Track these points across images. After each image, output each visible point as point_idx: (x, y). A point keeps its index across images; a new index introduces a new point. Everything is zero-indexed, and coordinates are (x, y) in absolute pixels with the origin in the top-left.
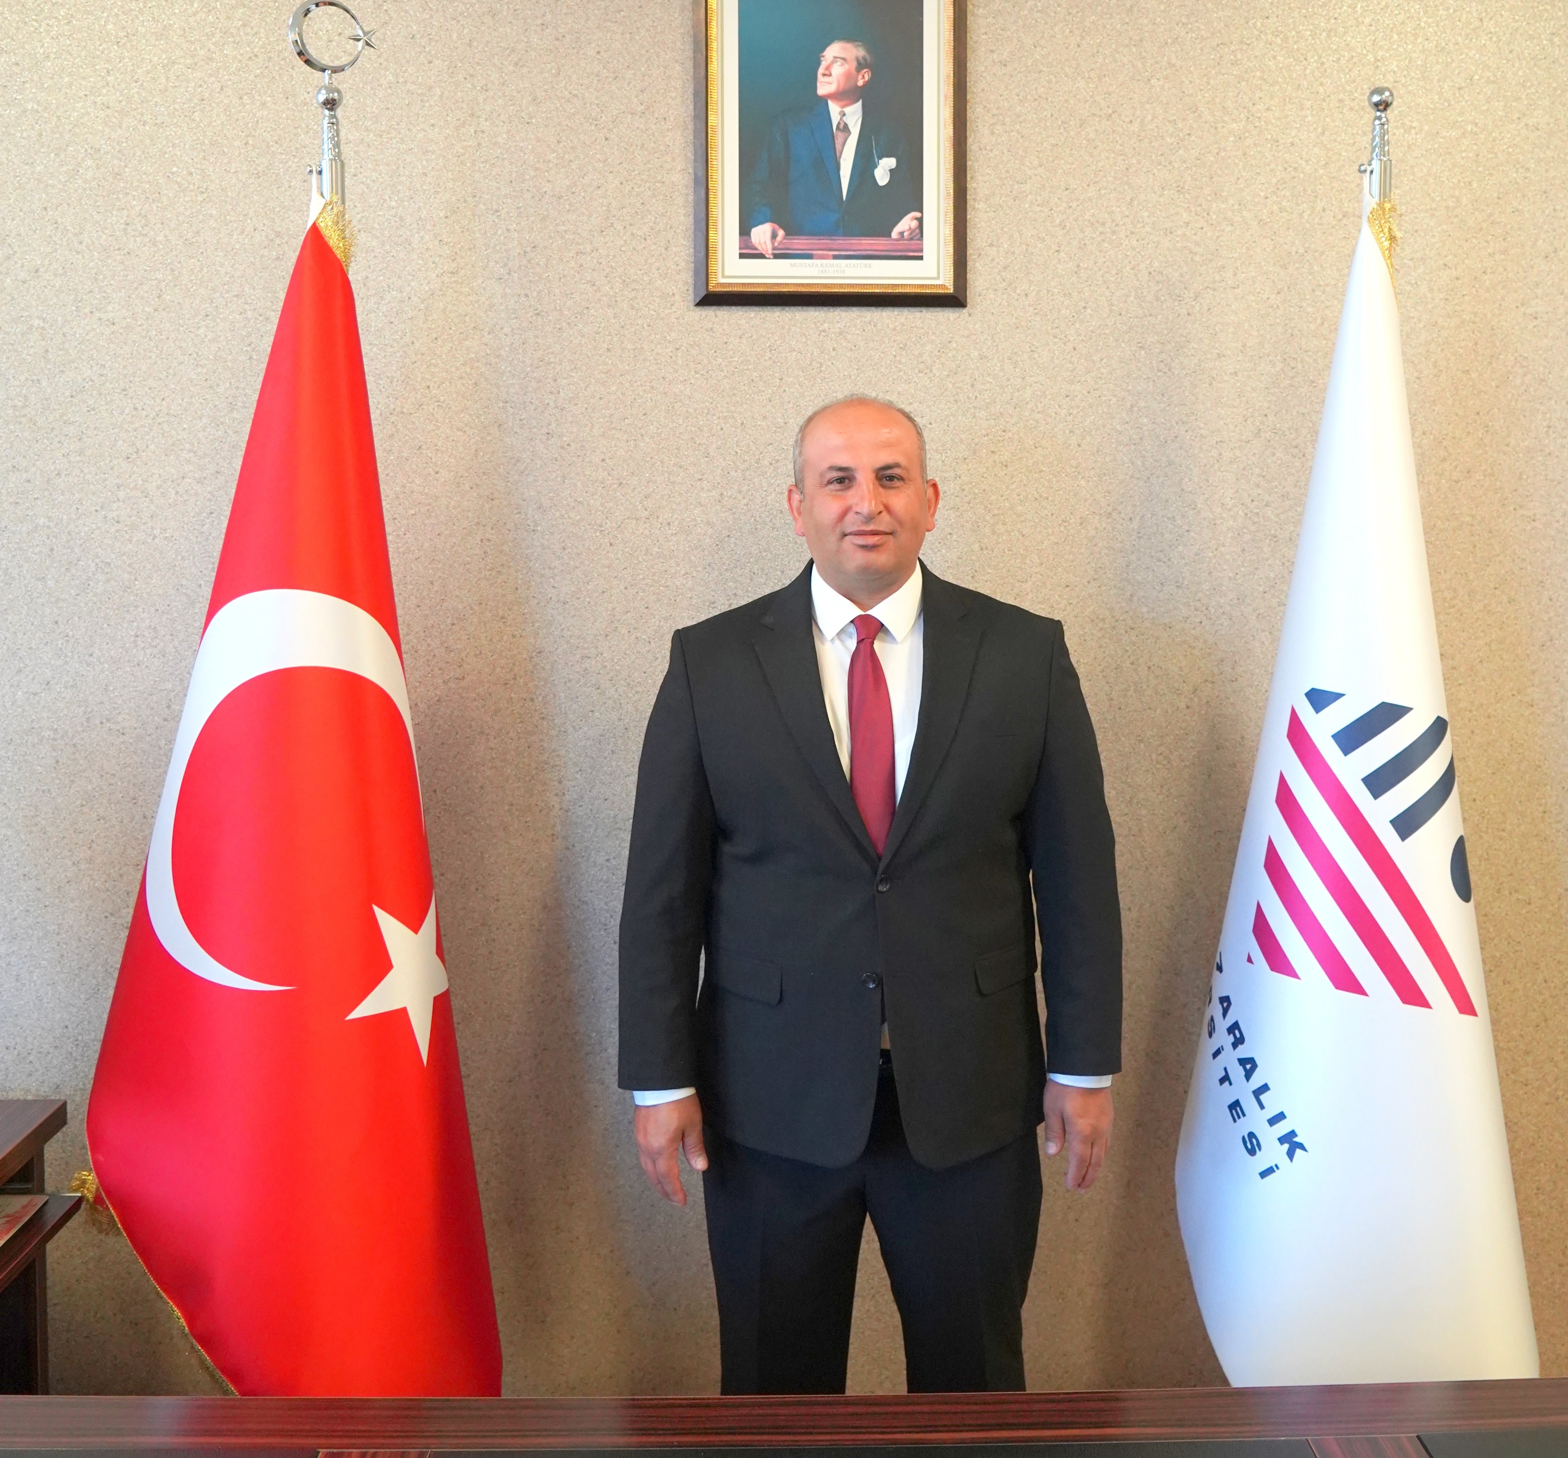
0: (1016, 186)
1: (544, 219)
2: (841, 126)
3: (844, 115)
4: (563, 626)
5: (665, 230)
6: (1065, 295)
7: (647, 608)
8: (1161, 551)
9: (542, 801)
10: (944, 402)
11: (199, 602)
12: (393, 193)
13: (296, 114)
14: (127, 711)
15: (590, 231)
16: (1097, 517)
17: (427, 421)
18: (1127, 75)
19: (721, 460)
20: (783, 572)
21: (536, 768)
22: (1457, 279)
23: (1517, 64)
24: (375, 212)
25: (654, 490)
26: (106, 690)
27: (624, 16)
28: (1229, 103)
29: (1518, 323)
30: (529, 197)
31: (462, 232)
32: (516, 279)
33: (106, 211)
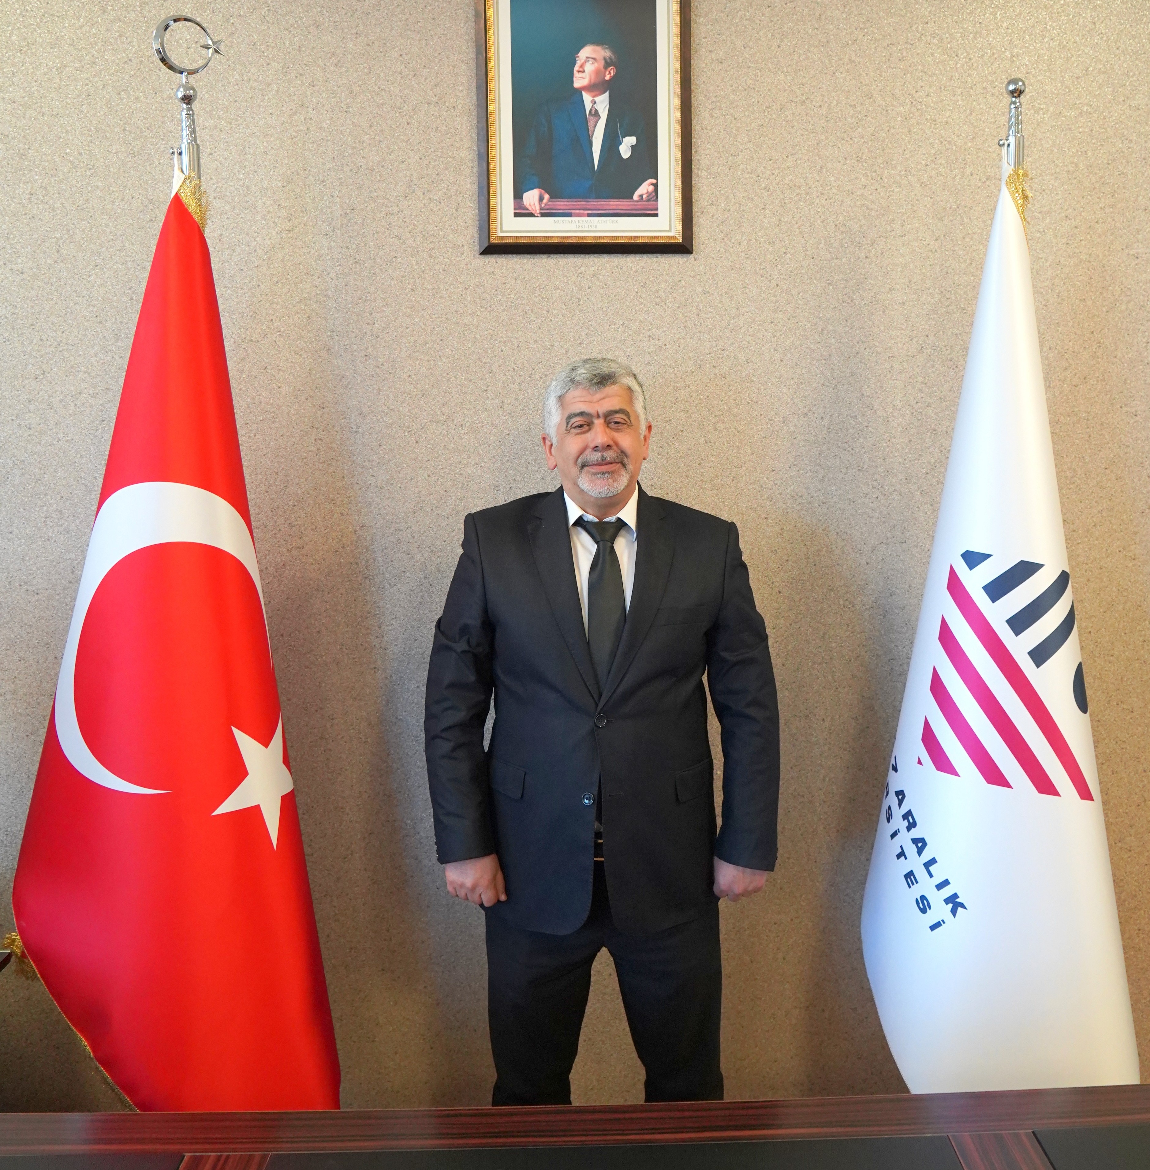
0: (730, 158)
1: (360, 187)
2: (593, 112)
3: (595, 103)
4: (380, 506)
5: (456, 195)
6: (769, 243)
7: (445, 491)
8: (846, 443)
9: (366, 642)
10: (676, 328)
11: (95, 491)
12: (241, 168)
14: (40, 576)
15: (397, 196)
16: (796, 417)
17: (271, 347)
18: (817, 70)
19: (502, 375)
21: (362, 617)
22: (1076, 227)
23: (1122, 58)
24: (227, 183)
25: (450, 399)
26: (23, 560)
27: (420, 27)
28: (897, 91)
29: (1124, 262)
30: (348, 170)
31: (296, 198)
32: (339, 235)
33: (14, 184)
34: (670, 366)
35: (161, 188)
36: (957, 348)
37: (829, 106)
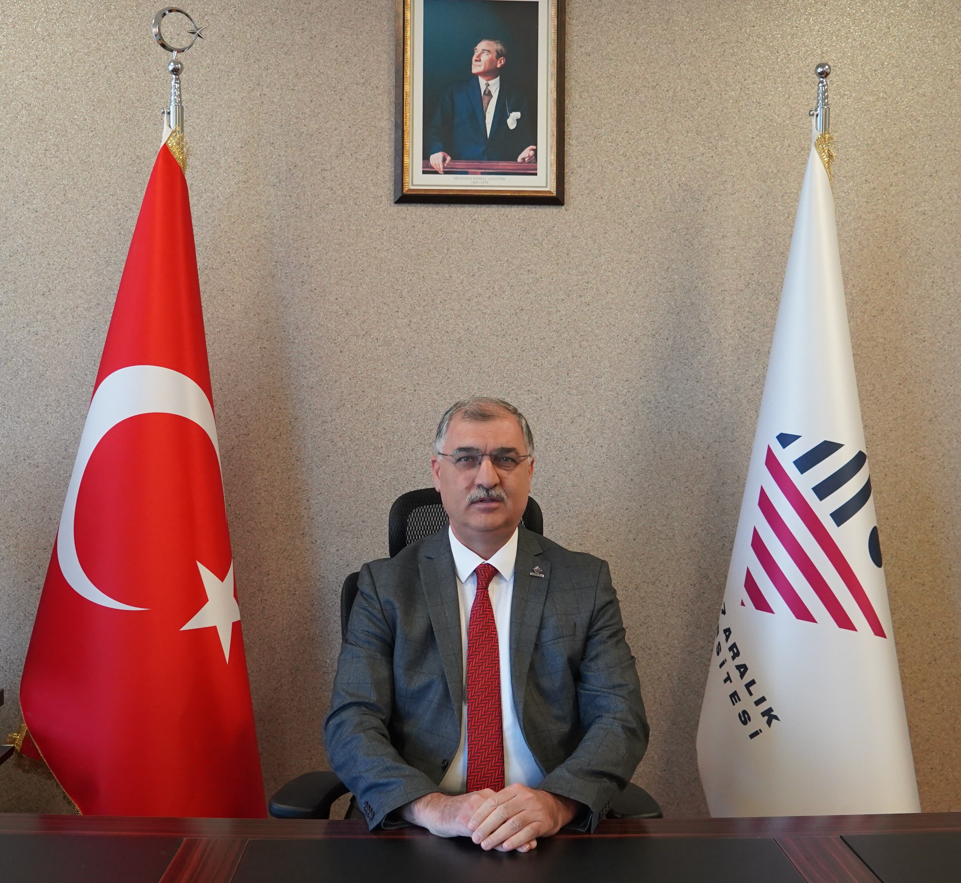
0: (595, 130)
1: (302, 149)
2: (487, 93)
3: (489, 85)
4: (311, 402)
5: (376, 156)
6: (626, 198)
7: (363, 391)
8: (687, 359)
9: (297, 512)
10: (550, 264)
11: (86, 385)
13: (150, 83)
14: (40, 452)
15: (330, 156)
16: (646, 337)
17: (228, 273)
18: (665, 62)
19: (410, 300)
20: (448, 370)
21: (294, 492)
23: (911, 56)
24: (197, 144)
25: (368, 318)
26: (28, 439)
27: (353, 24)
28: (729, 79)
29: (913, 217)
30: (293, 135)
31: (251, 156)
32: (284, 186)
33: (34, 142)
34: (545, 295)
35: (146, 147)
37: (675, 90)
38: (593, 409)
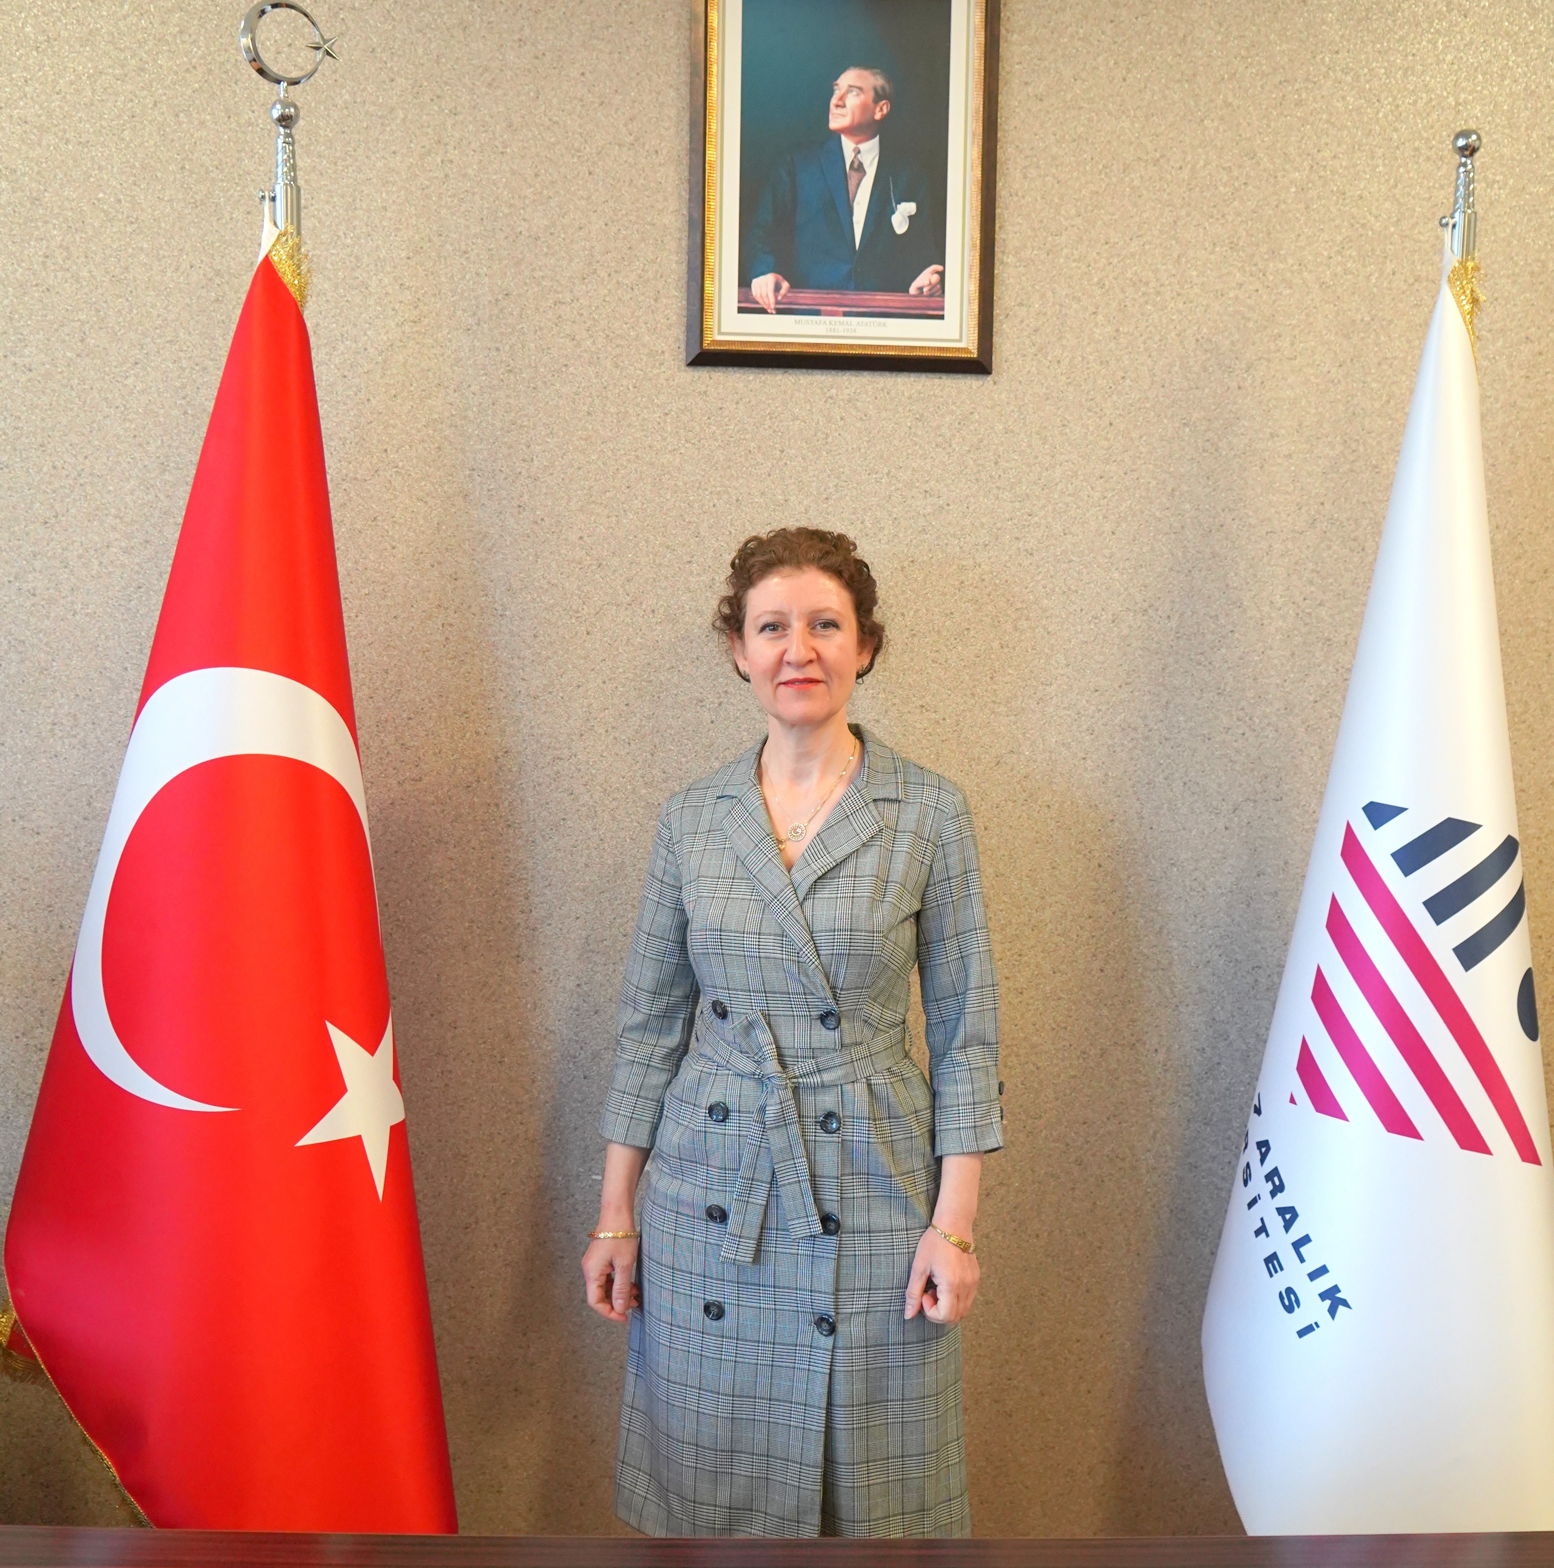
0: (1050, 239)
1: (518, 263)
2: (856, 165)
3: (859, 152)
4: (533, 723)
5: (655, 278)
6: (1101, 363)
7: (627, 705)
8: (1202, 653)
9: (507, 918)
10: (964, 481)
12: (348, 229)
13: (239, 135)
14: (43, 808)
15: (571, 278)
16: (1132, 614)
17: (384, 489)
18: (1178, 115)
21: (501, 882)
22: (1540, 354)
24: (327, 250)
25: (637, 573)
26: (19, 784)
27: (612, 33)
28: (1291, 149)
30: (503, 236)
31: (426, 275)
32: (486, 331)
33: (23, 241)
34: (954, 535)
36: (1365, 522)
37: (1193, 168)
38: (1034, 742)
